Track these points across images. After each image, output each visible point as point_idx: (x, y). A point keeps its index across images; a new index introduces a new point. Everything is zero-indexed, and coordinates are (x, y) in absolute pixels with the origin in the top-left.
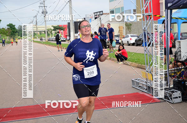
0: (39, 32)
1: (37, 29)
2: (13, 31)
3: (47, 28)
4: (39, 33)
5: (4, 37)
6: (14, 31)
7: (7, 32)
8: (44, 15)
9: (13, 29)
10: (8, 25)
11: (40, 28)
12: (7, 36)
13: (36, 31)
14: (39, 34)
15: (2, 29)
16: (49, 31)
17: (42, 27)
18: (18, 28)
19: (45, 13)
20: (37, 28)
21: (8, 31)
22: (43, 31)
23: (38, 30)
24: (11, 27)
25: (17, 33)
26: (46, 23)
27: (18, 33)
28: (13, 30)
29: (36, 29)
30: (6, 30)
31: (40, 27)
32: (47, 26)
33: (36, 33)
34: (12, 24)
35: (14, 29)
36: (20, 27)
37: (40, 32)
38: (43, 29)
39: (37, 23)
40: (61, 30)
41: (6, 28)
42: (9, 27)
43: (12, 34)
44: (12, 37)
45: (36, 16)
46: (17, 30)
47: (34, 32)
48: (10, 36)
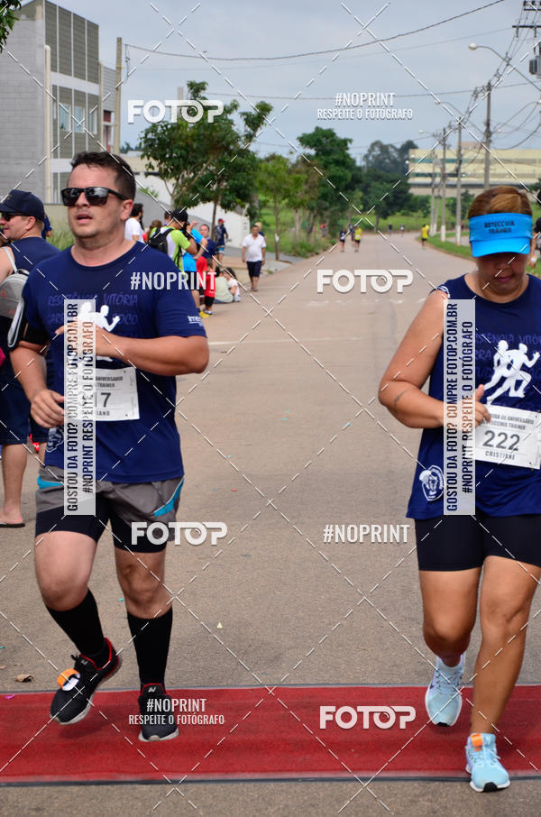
1: (487, 170)
2: (332, 179)
5: (277, 211)
6: (341, 179)
7: (297, 182)
10: (305, 140)
11: (510, 168)
12: (295, 206)
13: (480, 181)
15: (268, 160)
17: (519, 162)
18: (366, 157)
20: (487, 162)
21: (304, 177)
23: (492, 180)
24: (327, 153)
25: (359, 194)
27: (365, 191)
28: (334, 170)
29: (480, 169)
30: (289, 172)
31: (508, 161)
34: (330, 134)
35: (346, 162)
36: (377, 152)
39: (488, 133)
41: (293, 159)
42: (312, 152)
43: (324, 197)
44: (327, 213)
45: (489, 87)
46: (359, 169)
47: (463, 190)
48: (312, 209)
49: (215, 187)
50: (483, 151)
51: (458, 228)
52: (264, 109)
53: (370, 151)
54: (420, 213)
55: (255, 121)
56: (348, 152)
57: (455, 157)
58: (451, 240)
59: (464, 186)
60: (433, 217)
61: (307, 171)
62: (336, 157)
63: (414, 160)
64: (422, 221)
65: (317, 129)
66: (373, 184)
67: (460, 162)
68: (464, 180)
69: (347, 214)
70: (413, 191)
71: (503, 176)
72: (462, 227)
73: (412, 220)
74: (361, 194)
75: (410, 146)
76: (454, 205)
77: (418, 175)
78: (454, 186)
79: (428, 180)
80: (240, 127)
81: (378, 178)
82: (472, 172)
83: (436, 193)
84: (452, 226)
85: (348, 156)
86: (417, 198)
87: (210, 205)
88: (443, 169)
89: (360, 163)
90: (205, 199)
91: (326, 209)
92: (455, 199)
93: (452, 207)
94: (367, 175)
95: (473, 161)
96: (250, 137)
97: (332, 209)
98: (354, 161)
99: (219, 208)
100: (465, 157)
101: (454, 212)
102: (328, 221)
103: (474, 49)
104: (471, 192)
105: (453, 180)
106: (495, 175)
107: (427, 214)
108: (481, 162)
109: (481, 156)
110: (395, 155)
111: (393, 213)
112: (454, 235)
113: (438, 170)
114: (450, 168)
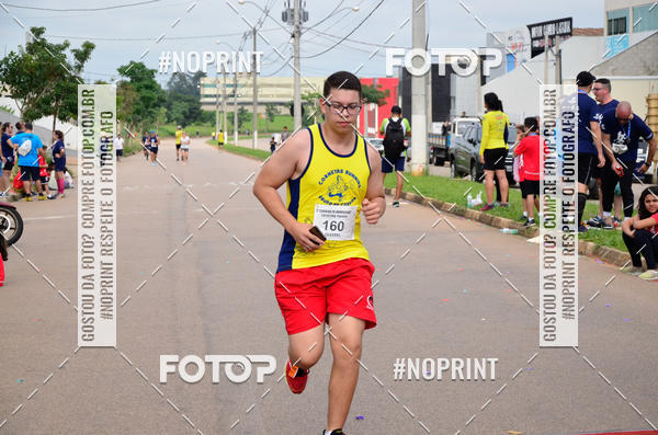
0: (265, 107)
1: (255, 92)
2: (143, 98)
3: (304, 91)
4: (262, 110)
6: (150, 99)
8: (292, 29)
9: (147, 87)
10: (122, 71)
11: (272, 91)
13: (251, 100)
14: (264, 116)
16: (311, 103)
17: (279, 86)
18: (169, 83)
19: (296, 17)
20: (255, 86)
22: (281, 104)
23: (260, 99)
24: (139, 80)
25: (164, 110)
26: (297, 64)
27: (169, 108)
28: (145, 92)
29: (251, 91)
31: (271, 86)
32: (302, 82)
33: (249, 109)
34: (141, 66)
35: (152, 86)
36: (177, 79)
37: (271, 106)
38: (286, 94)
40: (368, 102)
42: (128, 79)
43: (138, 112)
44: (141, 124)
45: (255, 32)
46: (164, 92)
47: (240, 107)
48: (129, 121)
49: (54, 104)
50: (252, 78)
51: (236, 133)
52: (89, 47)
53: (172, 79)
54: (209, 124)
55: (83, 56)
56: (155, 79)
57: (232, 83)
58: (232, 143)
59: (239, 104)
60: (218, 127)
61: (124, 94)
62: (146, 83)
63: (204, 85)
64: (210, 129)
65: (132, 62)
66: (175, 103)
67: (236, 86)
68: (239, 100)
69: (156, 124)
70: (204, 108)
71: (267, 96)
72: (239, 133)
73: (202, 129)
74: (166, 110)
75: (201, 74)
76: (233, 117)
77: (207, 96)
78: (232, 104)
79: (214, 100)
80: (71, 60)
81: (177, 98)
82: (245, 93)
83: (220, 109)
84: (231, 133)
85: (155, 82)
86: (207, 112)
87: (51, 118)
88: (224, 91)
89: (164, 87)
90: (47, 114)
91: (139, 121)
92: (233, 113)
93: (231, 118)
94: (170, 96)
95: (245, 86)
96: (79, 68)
97: (145, 120)
98: (160, 86)
99: (57, 119)
100: (240, 83)
101: (233, 123)
102: (141, 130)
103: (242, 3)
104: (246, 108)
105: (231, 100)
106: (261, 96)
107: (214, 124)
108: (250, 86)
109: (250, 82)
110: (191, 82)
111: (190, 124)
112: (233, 139)
113: (221, 93)
114: (229, 91)
